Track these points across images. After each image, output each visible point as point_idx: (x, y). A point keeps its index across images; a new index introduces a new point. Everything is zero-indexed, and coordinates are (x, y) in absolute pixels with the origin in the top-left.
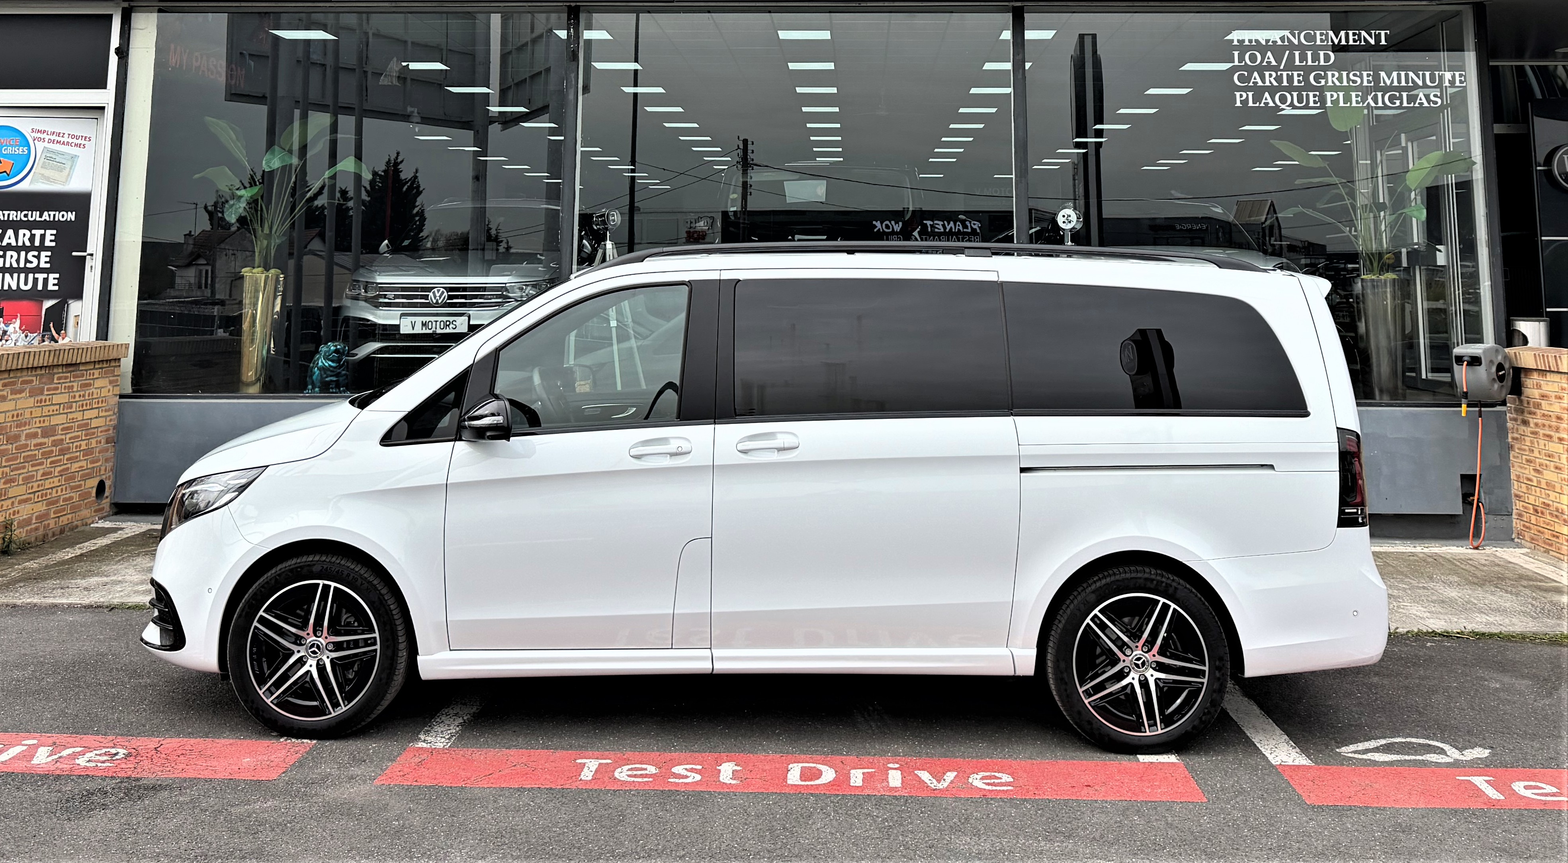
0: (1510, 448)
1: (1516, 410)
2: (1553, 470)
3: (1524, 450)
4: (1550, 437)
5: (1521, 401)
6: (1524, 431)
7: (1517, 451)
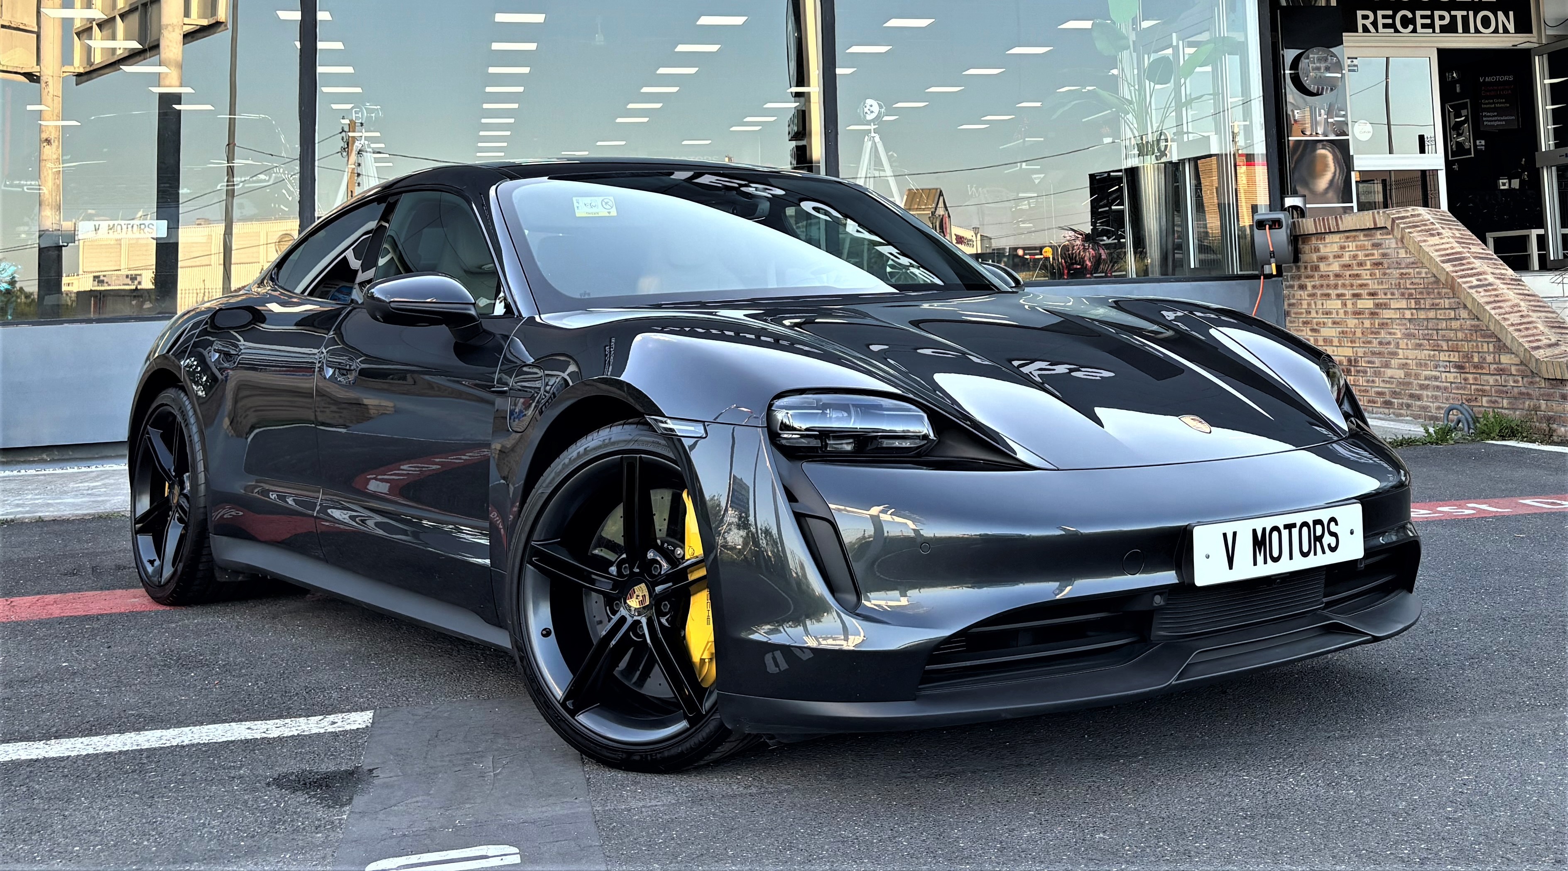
0: (1287, 314)
1: (1293, 278)
2: (1330, 325)
3: (1301, 313)
4: (1328, 295)
5: (1298, 268)
6: (1301, 296)
7: (1293, 316)
